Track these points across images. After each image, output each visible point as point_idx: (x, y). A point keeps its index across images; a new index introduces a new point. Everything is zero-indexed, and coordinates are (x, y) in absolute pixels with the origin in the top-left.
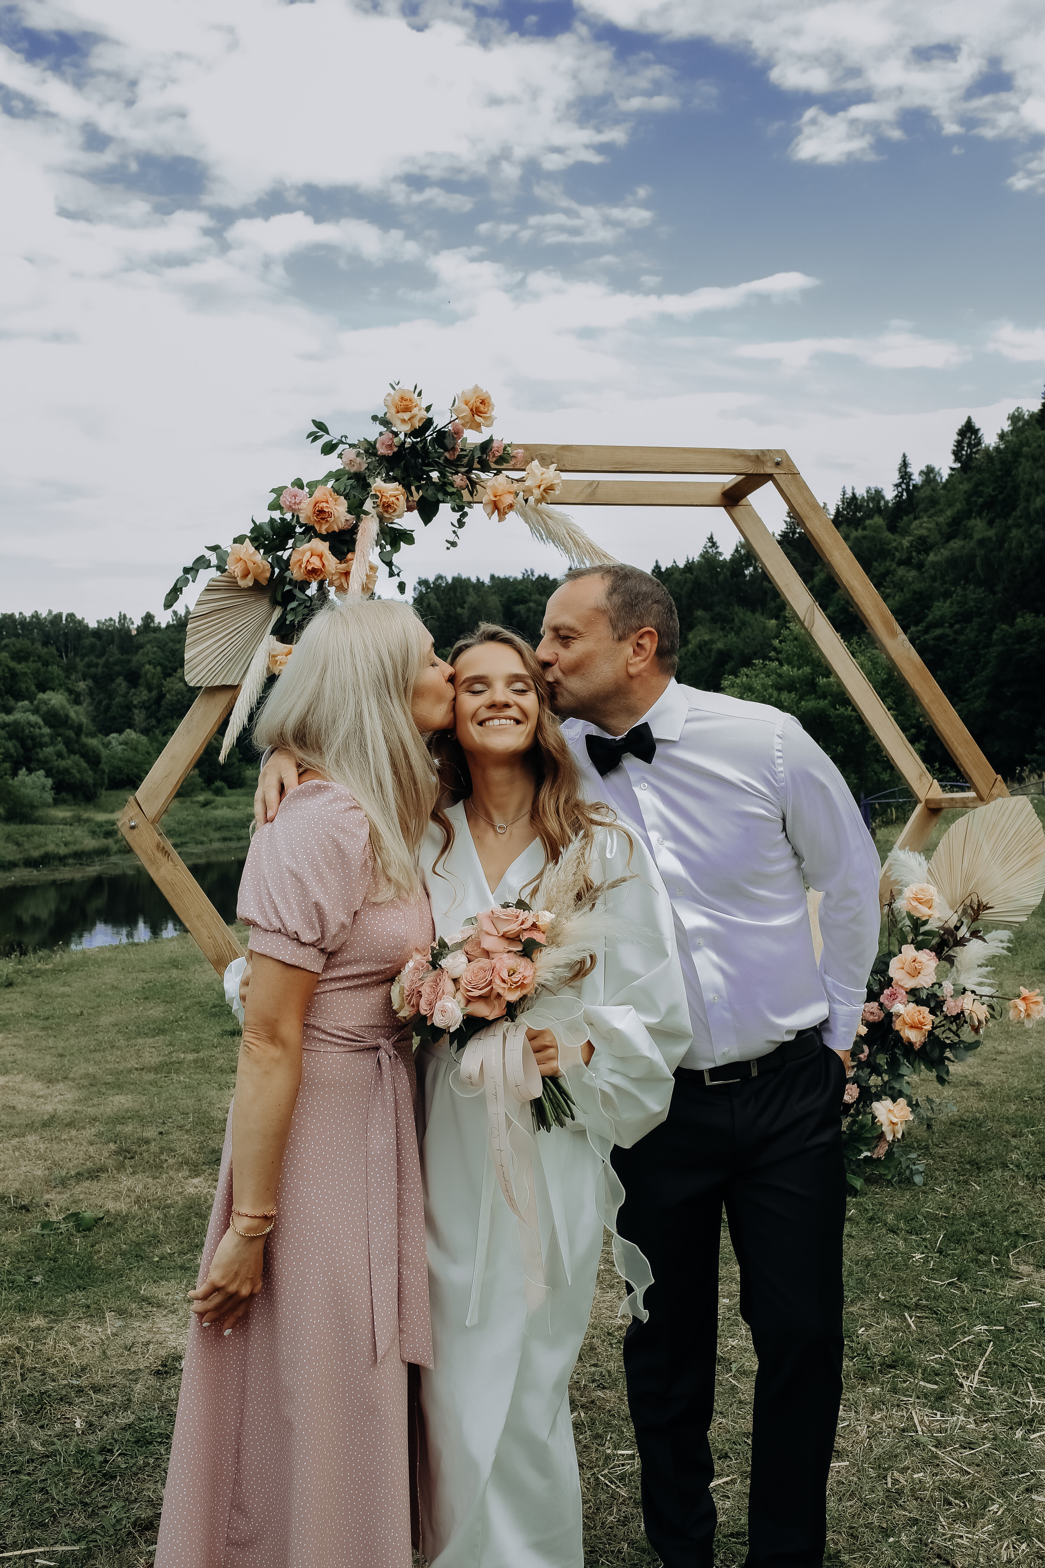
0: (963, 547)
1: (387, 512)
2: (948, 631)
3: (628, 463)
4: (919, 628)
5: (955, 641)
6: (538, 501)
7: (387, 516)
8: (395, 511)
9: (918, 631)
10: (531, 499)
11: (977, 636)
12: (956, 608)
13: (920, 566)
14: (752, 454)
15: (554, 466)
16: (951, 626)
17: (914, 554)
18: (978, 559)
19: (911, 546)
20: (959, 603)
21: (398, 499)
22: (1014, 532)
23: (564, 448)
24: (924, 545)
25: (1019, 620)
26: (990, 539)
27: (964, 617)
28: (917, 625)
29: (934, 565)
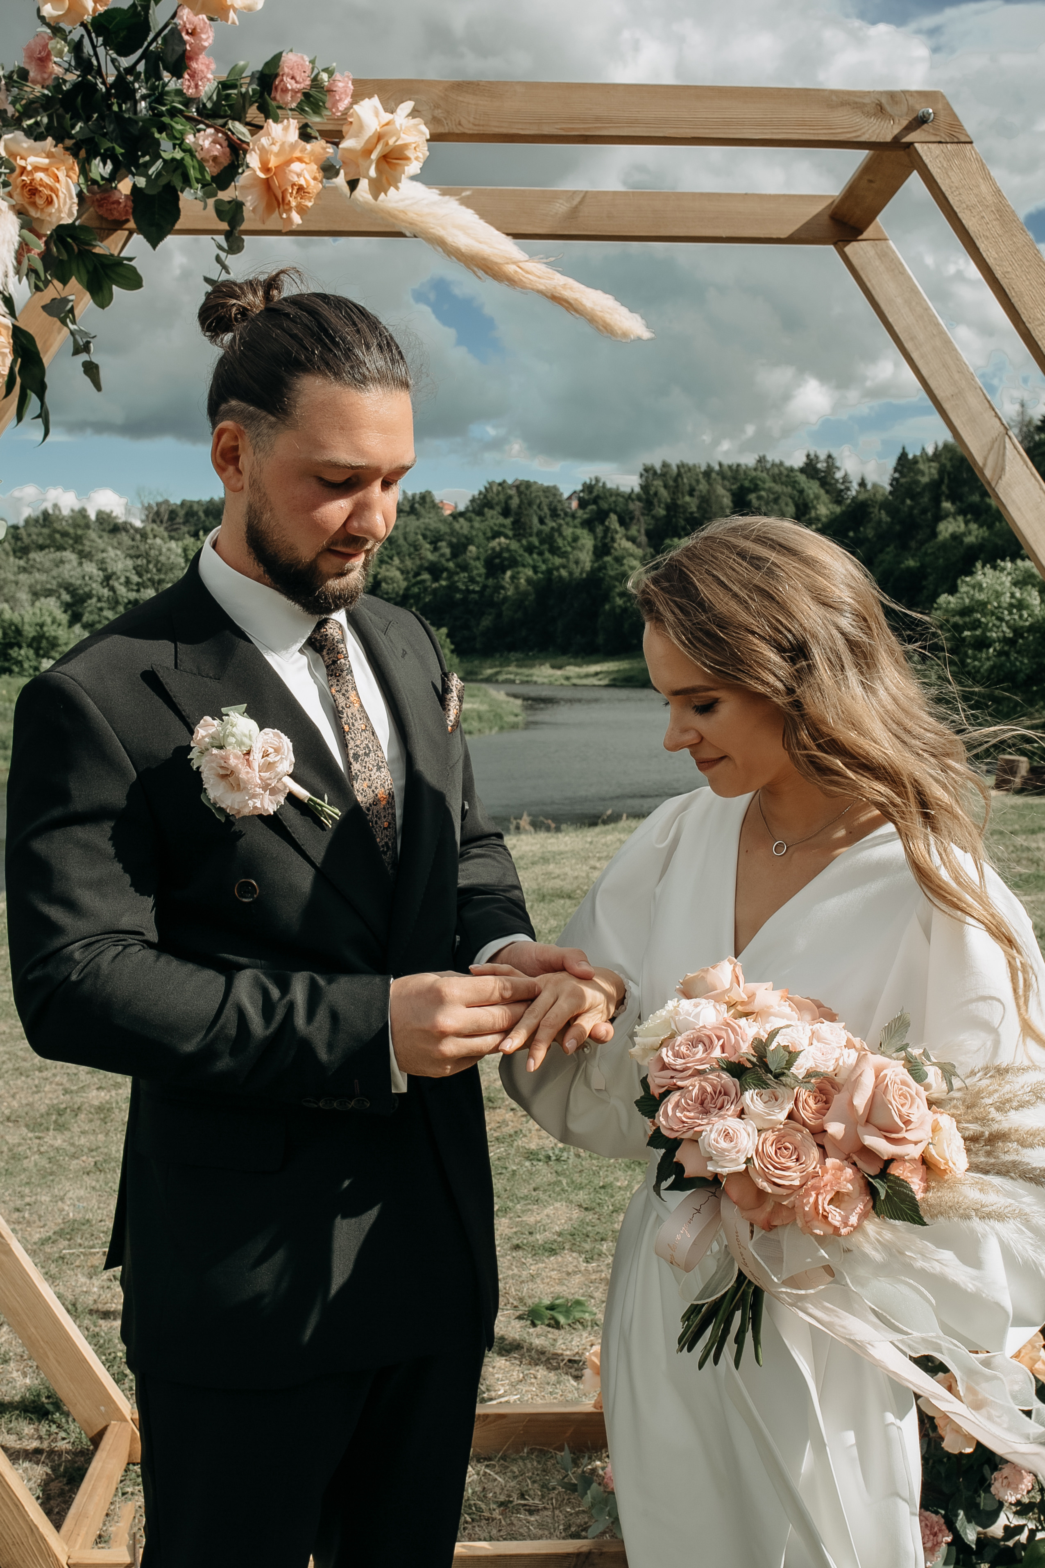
1: (34, 204)
3: (598, 119)
6: (378, 188)
7: (33, 213)
8: (50, 202)
10: (364, 184)
14: (867, 100)
15: (407, 106)
21: (57, 179)
23: (461, 87)
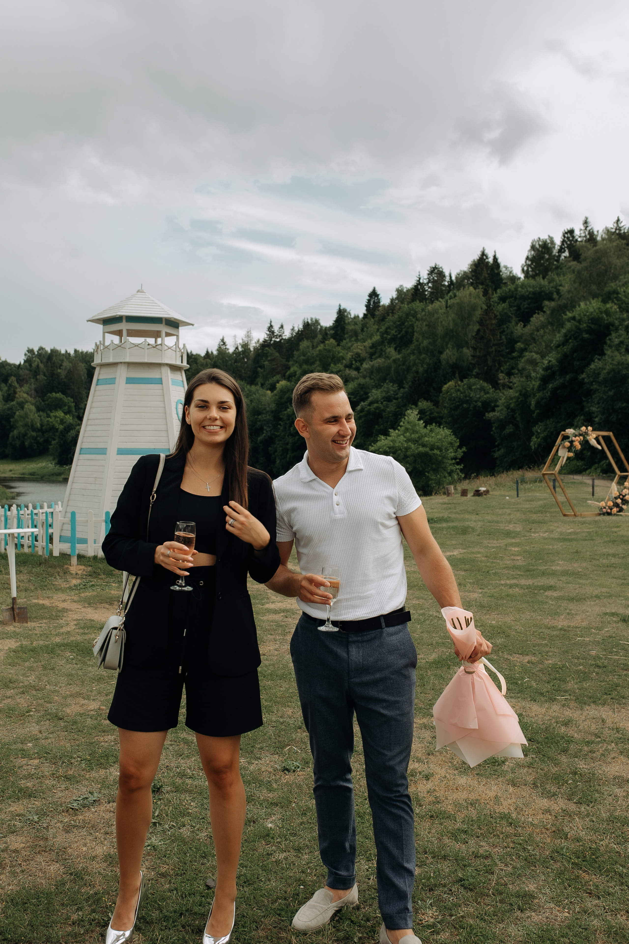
0: (384, 362)
2: (380, 405)
4: (365, 403)
5: (384, 411)
9: (365, 405)
11: (395, 409)
12: (384, 394)
13: (358, 369)
16: (382, 403)
17: (354, 362)
18: (393, 369)
19: (352, 358)
20: (385, 391)
22: (412, 357)
24: (359, 359)
25: (420, 404)
26: (399, 359)
27: (388, 399)
28: (364, 402)
29: (366, 370)
